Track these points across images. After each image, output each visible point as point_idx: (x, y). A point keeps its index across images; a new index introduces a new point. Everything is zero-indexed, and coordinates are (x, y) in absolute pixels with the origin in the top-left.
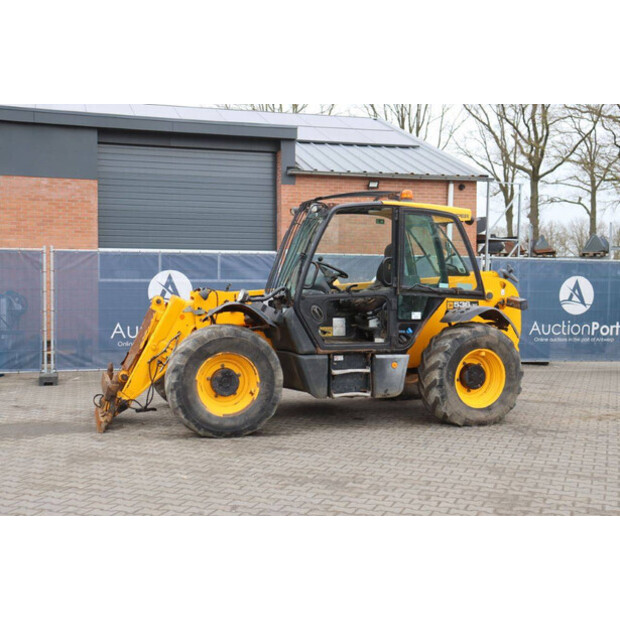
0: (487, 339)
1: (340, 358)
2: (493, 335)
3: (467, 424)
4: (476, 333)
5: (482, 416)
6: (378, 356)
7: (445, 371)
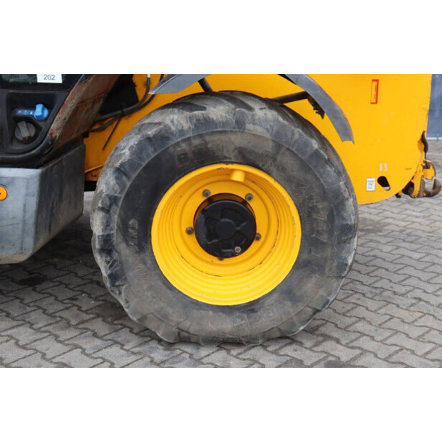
7: (116, 218)
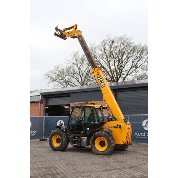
0: (101, 135)
1: (76, 137)
2: (103, 134)
3: (98, 154)
4: (99, 133)
5: (101, 153)
6: (81, 137)
